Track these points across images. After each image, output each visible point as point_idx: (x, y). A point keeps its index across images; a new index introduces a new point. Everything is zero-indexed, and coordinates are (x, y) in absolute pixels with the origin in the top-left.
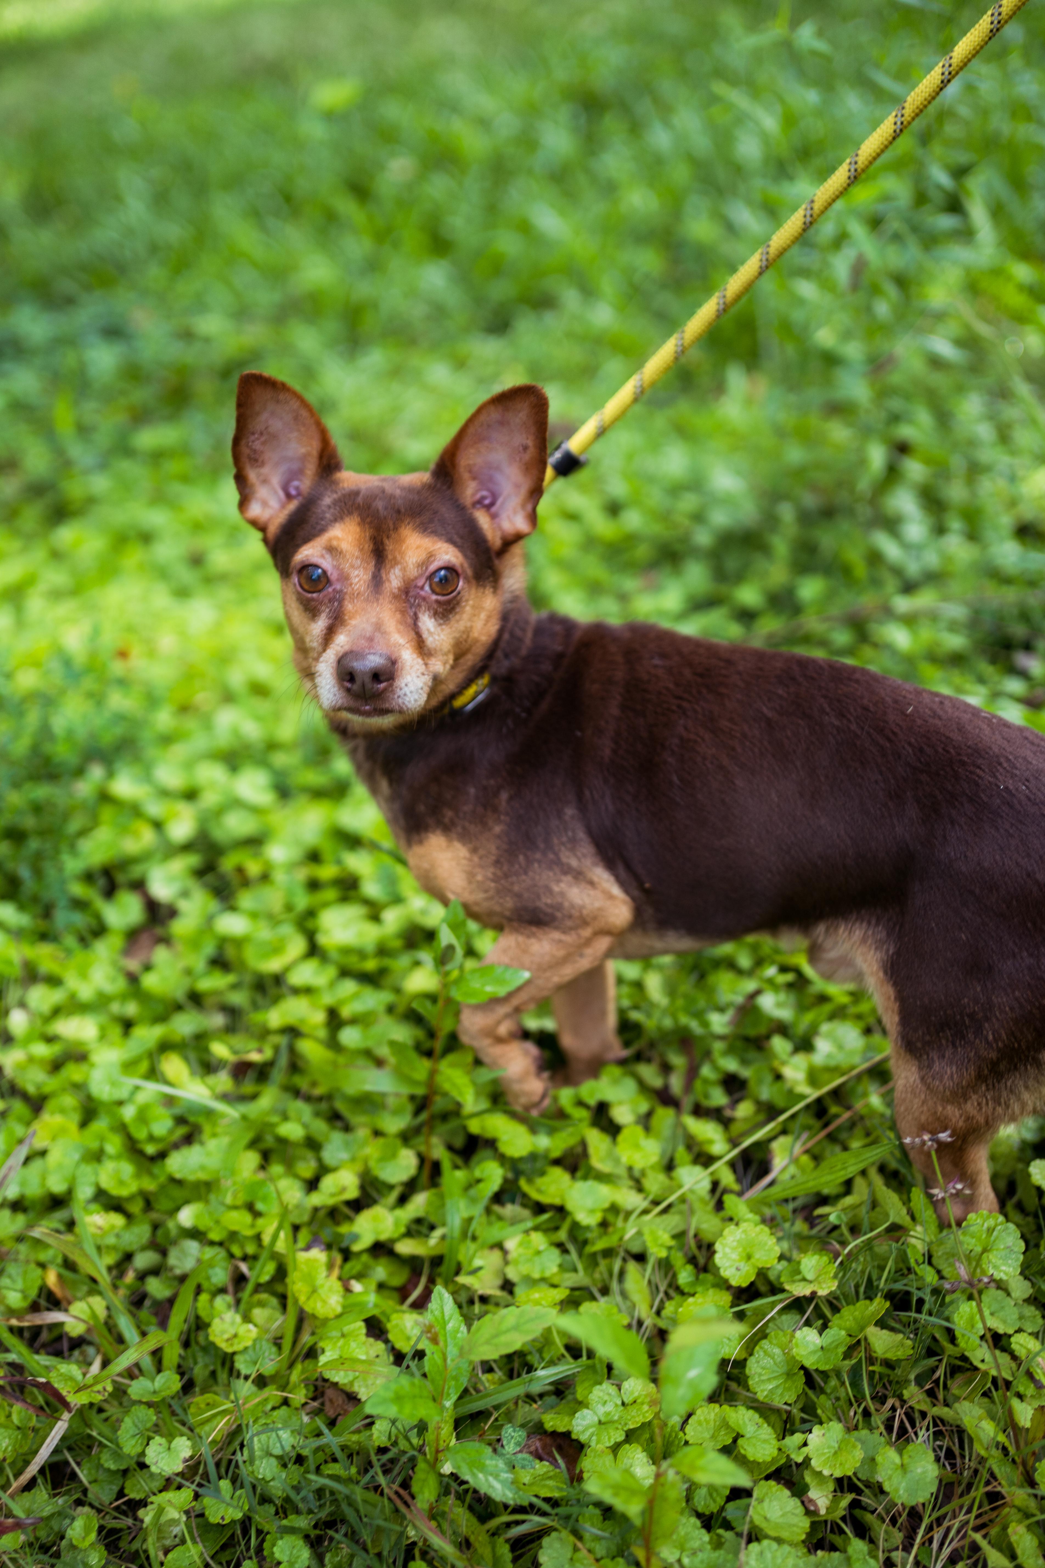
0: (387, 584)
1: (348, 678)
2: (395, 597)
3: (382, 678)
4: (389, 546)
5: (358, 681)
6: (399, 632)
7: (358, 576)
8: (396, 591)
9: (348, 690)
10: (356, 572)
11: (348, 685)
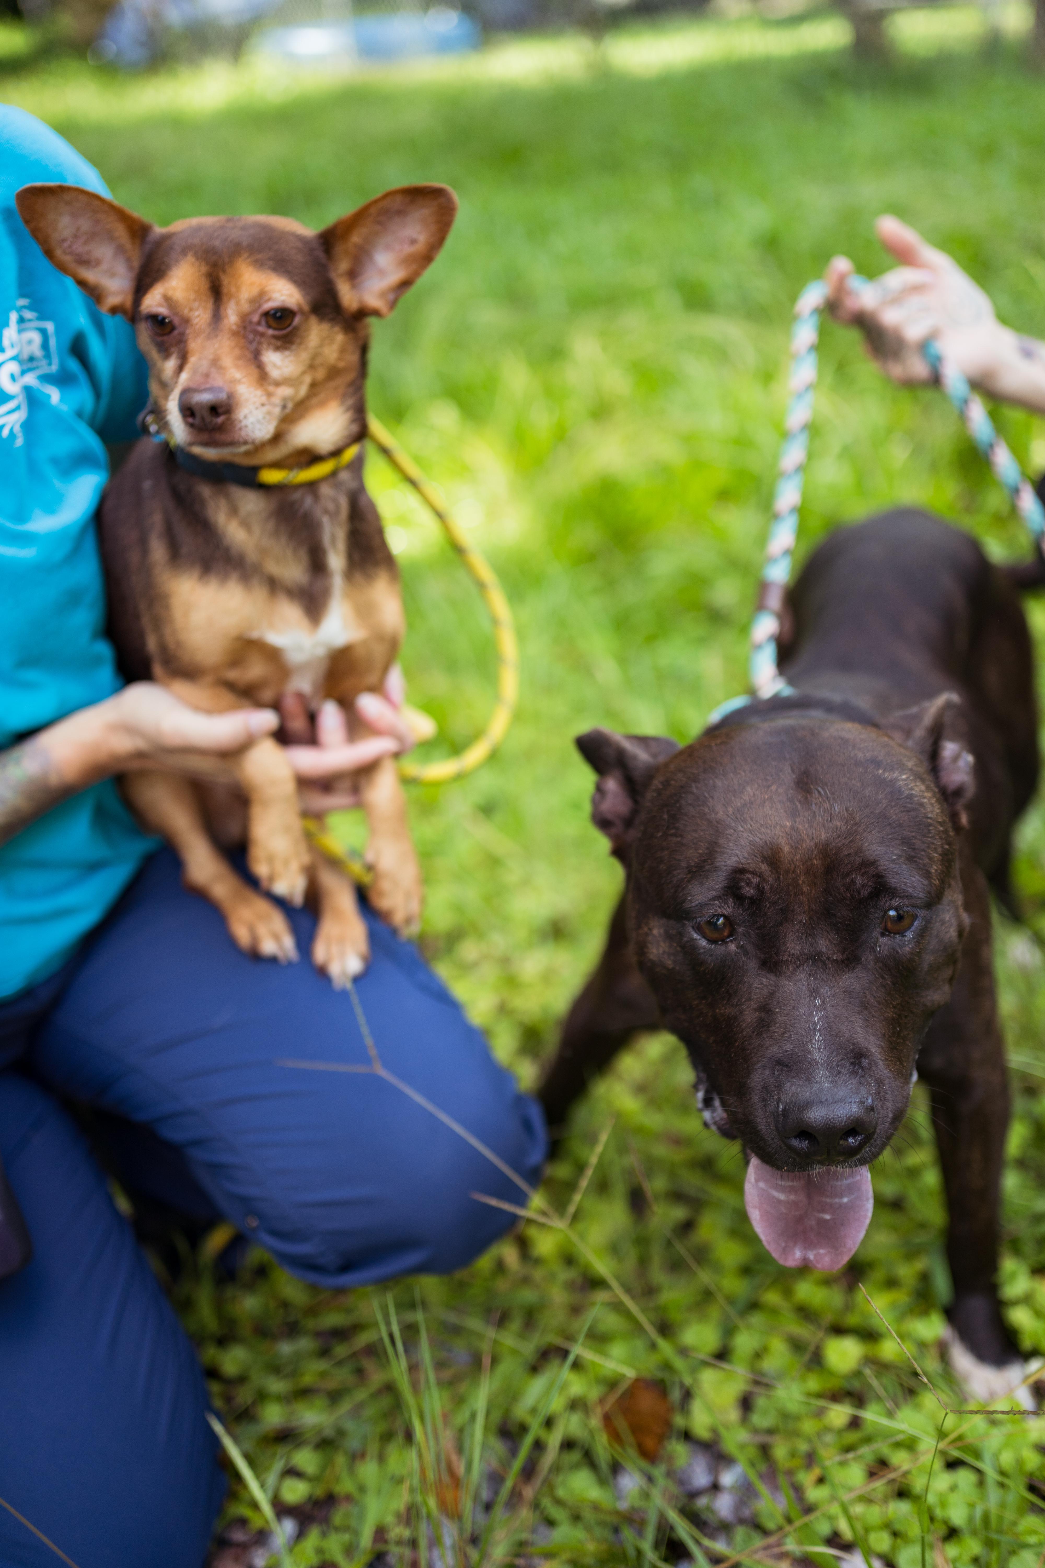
0: (226, 321)
1: (188, 413)
2: (235, 334)
3: (220, 410)
4: (225, 280)
5: (198, 415)
6: (237, 367)
7: (198, 316)
8: (234, 327)
9: (192, 425)
10: (197, 313)
11: (190, 420)
